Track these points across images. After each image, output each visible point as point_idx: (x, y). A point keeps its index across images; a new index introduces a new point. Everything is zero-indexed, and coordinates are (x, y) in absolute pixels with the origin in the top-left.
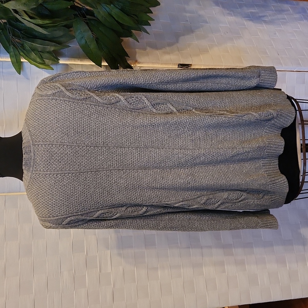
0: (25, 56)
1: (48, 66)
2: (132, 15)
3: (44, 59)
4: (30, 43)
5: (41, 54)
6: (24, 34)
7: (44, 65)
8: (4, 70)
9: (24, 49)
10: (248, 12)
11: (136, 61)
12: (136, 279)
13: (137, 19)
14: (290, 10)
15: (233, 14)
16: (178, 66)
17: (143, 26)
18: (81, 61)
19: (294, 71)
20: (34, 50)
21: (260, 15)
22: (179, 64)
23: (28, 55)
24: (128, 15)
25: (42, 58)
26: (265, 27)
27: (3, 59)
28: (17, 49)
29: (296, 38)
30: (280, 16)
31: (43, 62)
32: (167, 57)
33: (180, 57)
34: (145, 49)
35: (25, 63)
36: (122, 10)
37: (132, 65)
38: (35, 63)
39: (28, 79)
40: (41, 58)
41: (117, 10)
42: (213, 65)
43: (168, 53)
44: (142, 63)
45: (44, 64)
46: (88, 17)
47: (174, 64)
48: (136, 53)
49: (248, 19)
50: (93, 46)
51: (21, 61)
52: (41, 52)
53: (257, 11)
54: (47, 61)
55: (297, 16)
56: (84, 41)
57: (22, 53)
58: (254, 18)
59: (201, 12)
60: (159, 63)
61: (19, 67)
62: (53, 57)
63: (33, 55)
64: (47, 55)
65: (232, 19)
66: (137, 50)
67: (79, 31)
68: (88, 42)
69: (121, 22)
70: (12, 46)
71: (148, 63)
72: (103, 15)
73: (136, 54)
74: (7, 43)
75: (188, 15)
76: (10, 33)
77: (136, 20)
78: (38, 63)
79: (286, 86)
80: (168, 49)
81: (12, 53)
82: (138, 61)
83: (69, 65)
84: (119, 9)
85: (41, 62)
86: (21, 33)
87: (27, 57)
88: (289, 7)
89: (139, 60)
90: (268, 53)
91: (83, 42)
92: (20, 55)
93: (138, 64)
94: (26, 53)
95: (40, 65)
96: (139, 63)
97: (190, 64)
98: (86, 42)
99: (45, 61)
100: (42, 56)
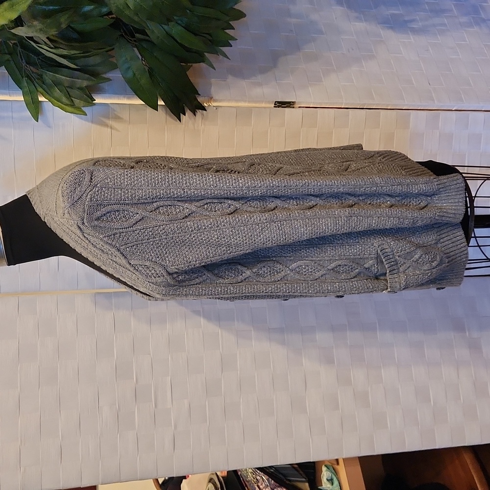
0: (44, 92)
1: (79, 109)
2: (203, 35)
3: (73, 99)
4: (51, 73)
5: (69, 90)
6: (42, 61)
7: (73, 108)
8: (15, 115)
9: (43, 83)
10: (388, 15)
11: (211, 98)
12: (208, 418)
13: (210, 38)
14: (454, 9)
15: (363, 19)
16: (275, 104)
17: (221, 48)
18: (128, 98)
19: (452, 110)
20: (57, 84)
21: (406, 18)
22: (276, 102)
23: (49, 92)
24: (196, 35)
25: (70, 96)
26: (412, 39)
27: (12, 97)
28: (33, 82)
29: (459, 56)
30: (437, 20)
31: (72, 104)
32: (258, 91)
33: (278, 91)
34: (225, 79)
35: (44, 103)
36: (187, 28)
37: (205, 105)
38: (60, 104)
39: (49, 127)
40: (69, 96)
41: (180, 28)
42: (327, 103)
43: (260, 85)
44: (220, 101)
45: (73, 105)
46: (137, 35)
47: (269, 102)
48: (211, 84)
49: (387, 27)
50: (144, 81)
51: (39, 100)
52: (68, 87)
53: (401, 12)
54: (77, 101)
55: (464, 19)
56: (132, 73)
57: (40, 89)
58: (397, 24)
59: (314, 17)
60: (245, 101)
61: (35, 109)
62: (87, 95)
63: (57, 92)
64: (78, 92)
65: (361, 26)
66: (213, 80)
67: (124, 59)
68: (136, 75)
69: (186, 45)
70: (25, 79)
71: (229, 100)
72: (159, 35)
73: (211, 87)
74: (18, 73)
75: (293, 20)
76: (22, 60)
77: (210, 40)
78: (65, 105)
79: (440, 134)
80: (260, 77)
81: (26, 89)
82: (214, 98)
83: (110, 105)
84: (182, 27)
85: (69, 103)
86: (39, 59)
88: (453, 4)
89: (215, 97)
90: (414, 82)
91: (130, 74)
92: (37, 90)
93: (213, 102)
94: (46, 89)
95: (67, 108)
96: (215, 101)
97: (293, 102)
98: (135, 74)
99: (74, 102)
100: (71, 94)
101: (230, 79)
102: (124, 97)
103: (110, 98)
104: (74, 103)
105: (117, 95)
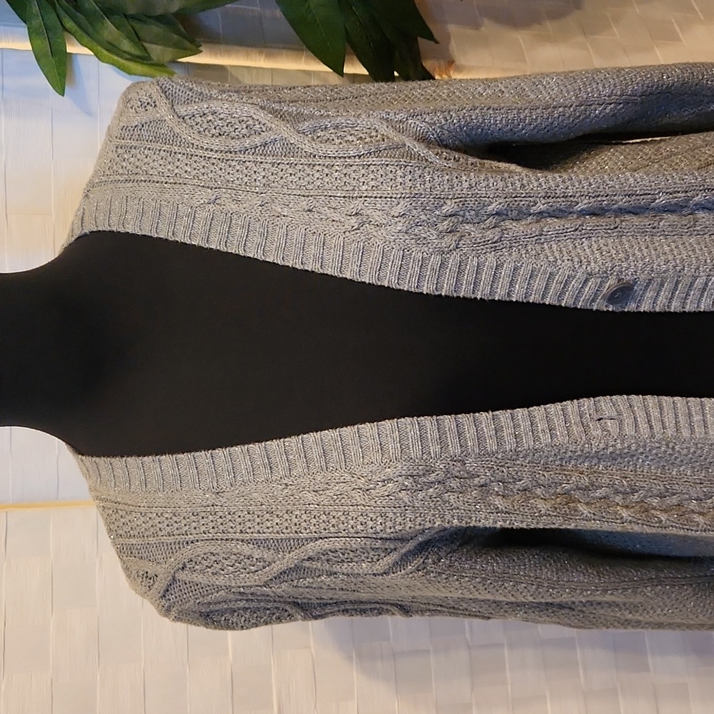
0: (80, 32)
1: (160, 65)
3: (147, 44)
5: (138, 26)
7: (146, 64)
8: (8, 82)
9: (78, 10)
11: (451, 63)
18: (269, 56)
20: (110, 10)
23: (90, 30)
25: (139, 39)
28: (54, 8)
31: (144, 55)
33: (592, 53)
34: (476, 26)
35: (79, 57)
37: (438, 75)
38: (116, 58)
39: (90, 114)
40: (137, 39)
43: (552, 41)
44: (470, 69)
45: (144, 59)
48: (448, 37)
51: (68, 51)
52: (134, 18)
54: (156, 51)
57: (69, 24)
61: (58, 68)
62: (179, 34)
63: (109, 30)
64: (156, 29)
66: (452, 28)
71: (490, 68)
73: (450, 39)
78: (127, 59)
80: (549, 25)
81: (37, 22)
82: (457, 63)
83: (229, 69)
87: (89, 36)
89: (460, 59)
92: (65, 29)
93: (456, 71)
94: (84, 22)
95: (132, 65)
96: (459, 69)
99: (149, 50)
100: (140, 34)
101: (488, 27)
102: (260, 53)
103: (228, 53)
104: (148, 54)
105: (245, 48)
